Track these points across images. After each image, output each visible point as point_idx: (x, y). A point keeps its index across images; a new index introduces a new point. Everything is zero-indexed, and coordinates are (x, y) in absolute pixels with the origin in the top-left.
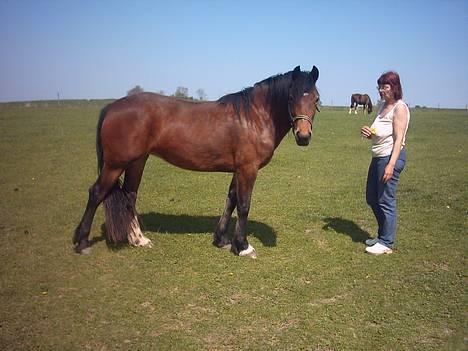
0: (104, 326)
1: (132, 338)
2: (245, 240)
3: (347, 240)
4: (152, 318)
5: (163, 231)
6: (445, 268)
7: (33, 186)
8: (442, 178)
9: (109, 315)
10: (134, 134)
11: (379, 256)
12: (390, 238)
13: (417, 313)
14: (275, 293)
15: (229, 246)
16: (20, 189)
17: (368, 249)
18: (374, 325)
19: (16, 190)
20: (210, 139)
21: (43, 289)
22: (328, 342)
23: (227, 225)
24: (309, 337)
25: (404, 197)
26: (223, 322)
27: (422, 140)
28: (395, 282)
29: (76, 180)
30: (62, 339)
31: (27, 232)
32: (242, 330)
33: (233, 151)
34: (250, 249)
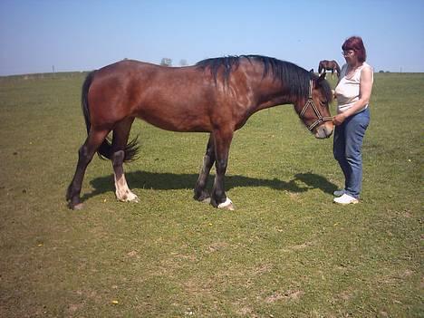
0: (94, 274)
1: (119, 283)
2: (224, 194)
3: (318, 192)
4: (137, 267)
5: (148, 187)
6: (407, 215)
7: (30, 150)
8: (404, 135)
9: (98, 264)
11: (346, 206)
12: (357, 189)
13: (380, 256)
14: (251, 240)
15: (209, 200)
16: (19, 153)
17: (336, 200)
18: (340, 268)
19: (15, 154)
21: (39, 242)
22: (299, 284)
24: (281, 280)
25: (369, 152)
26: (203, 268)
27: (386, 100)
28: (360, 229)
29: (68, 143)
30: (56, 285)
31: (24, 191)
32: (220, 275)
33: (210, 112)
34: (228, 201)
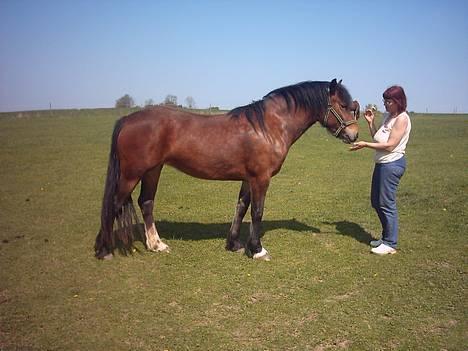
0: (138, 324)
1: (166, 333)
2: (259, 243)
3: (354, 242)
4: (181, 317)
5: (178, 237)
6: (446, 265)
7: (43, 197)
8: (437, 182)
9: (141, 314)
10: (149, 145)
11: (384, 256)
12: (393, 239)
13: (424, 306)
14: (292, 291)
15: (243, 250)
16: (31, 199)
17: (373, 250)
18: (385, 318)
19: (28, 200)
20: (222, 151)
21: (73, 293)
22: (346, 333)
23: (238, 231)
24: (328, 329)
25: (403, 201)
26: (249, 318)
27: (415, 145)
28: (401, 280)
29: (83, 190)
30: (101, 336)
31: (46, 241)
32: (267, 325)
33: (246, 160)
34: (264, 252)
